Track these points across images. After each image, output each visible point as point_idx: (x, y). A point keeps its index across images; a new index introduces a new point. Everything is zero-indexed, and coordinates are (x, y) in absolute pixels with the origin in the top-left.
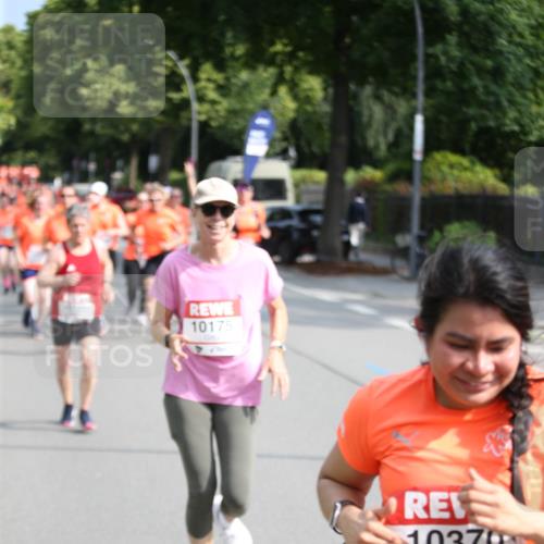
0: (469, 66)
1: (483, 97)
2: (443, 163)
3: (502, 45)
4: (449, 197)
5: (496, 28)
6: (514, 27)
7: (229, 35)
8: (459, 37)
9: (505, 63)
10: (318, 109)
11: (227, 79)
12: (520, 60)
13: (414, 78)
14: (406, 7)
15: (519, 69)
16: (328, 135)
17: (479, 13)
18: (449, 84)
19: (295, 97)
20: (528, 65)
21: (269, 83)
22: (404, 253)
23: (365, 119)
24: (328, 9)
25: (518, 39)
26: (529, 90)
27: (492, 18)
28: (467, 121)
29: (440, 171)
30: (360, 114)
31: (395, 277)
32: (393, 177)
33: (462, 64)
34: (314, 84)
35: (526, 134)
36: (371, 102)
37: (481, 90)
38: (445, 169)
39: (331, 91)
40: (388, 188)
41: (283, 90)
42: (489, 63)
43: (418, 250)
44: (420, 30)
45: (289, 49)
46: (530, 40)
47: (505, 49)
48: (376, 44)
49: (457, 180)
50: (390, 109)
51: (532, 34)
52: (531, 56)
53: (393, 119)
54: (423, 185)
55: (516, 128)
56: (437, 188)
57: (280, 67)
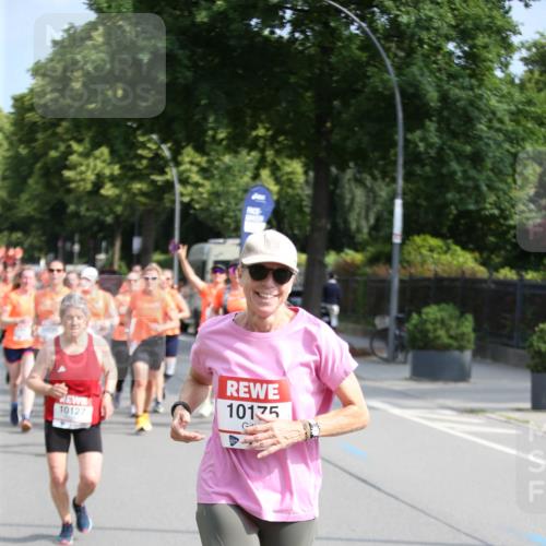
0: (448, 151)
1: (462, 182)
2: (423, 246)
3: (482, 130)
4: (428, 279)
5: (476, 113)
6: (494, 113)
7: (211, 119)
8: (439, 122)
9: (484, 148)
10: (300, 191)
11: (210, 162)
12: (499, 145)
13: (395, 163)
14: (387, 93)
15: (498, 154)
16: (309, 218)
17: (458, 100)
18: (428, 169)
19: (277, 181)
20: (508, 151)
21: (251, 166)
22: (383, 334)
23: (347, 202)
24: (309, 94)
25: (498, 125)
26: (508, 175)
27: (472, 103)
28: (446, 205)
29: (420, 253)
30: (342, 198)
31: (374, 358)
32: (373, 260)
33: (441, 149)
34: (295, 167)
35: (506, 218)
36: (353, 185)
37: (460, 174)
38: (424, 251)
39: (311, 174)
40: (368, 270)
41: (265, 173)
42: (468, 149)
43: (397, 332)
44: (400, 115)
45: (270, 133)
46: (510, 126)
47: (484, 135)
48: (356, 129)
49: (436, 263)
50: (371, 193)
51: (511, 121)
52: (511, 141)
53: (375, 202)
54: (404, 268)
55: (496, 212)
56: (417, 271)
57: (263, 151)
